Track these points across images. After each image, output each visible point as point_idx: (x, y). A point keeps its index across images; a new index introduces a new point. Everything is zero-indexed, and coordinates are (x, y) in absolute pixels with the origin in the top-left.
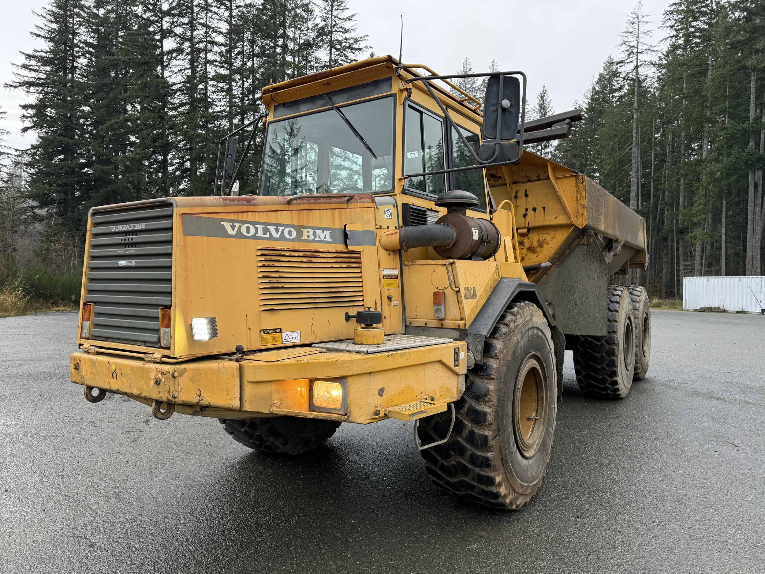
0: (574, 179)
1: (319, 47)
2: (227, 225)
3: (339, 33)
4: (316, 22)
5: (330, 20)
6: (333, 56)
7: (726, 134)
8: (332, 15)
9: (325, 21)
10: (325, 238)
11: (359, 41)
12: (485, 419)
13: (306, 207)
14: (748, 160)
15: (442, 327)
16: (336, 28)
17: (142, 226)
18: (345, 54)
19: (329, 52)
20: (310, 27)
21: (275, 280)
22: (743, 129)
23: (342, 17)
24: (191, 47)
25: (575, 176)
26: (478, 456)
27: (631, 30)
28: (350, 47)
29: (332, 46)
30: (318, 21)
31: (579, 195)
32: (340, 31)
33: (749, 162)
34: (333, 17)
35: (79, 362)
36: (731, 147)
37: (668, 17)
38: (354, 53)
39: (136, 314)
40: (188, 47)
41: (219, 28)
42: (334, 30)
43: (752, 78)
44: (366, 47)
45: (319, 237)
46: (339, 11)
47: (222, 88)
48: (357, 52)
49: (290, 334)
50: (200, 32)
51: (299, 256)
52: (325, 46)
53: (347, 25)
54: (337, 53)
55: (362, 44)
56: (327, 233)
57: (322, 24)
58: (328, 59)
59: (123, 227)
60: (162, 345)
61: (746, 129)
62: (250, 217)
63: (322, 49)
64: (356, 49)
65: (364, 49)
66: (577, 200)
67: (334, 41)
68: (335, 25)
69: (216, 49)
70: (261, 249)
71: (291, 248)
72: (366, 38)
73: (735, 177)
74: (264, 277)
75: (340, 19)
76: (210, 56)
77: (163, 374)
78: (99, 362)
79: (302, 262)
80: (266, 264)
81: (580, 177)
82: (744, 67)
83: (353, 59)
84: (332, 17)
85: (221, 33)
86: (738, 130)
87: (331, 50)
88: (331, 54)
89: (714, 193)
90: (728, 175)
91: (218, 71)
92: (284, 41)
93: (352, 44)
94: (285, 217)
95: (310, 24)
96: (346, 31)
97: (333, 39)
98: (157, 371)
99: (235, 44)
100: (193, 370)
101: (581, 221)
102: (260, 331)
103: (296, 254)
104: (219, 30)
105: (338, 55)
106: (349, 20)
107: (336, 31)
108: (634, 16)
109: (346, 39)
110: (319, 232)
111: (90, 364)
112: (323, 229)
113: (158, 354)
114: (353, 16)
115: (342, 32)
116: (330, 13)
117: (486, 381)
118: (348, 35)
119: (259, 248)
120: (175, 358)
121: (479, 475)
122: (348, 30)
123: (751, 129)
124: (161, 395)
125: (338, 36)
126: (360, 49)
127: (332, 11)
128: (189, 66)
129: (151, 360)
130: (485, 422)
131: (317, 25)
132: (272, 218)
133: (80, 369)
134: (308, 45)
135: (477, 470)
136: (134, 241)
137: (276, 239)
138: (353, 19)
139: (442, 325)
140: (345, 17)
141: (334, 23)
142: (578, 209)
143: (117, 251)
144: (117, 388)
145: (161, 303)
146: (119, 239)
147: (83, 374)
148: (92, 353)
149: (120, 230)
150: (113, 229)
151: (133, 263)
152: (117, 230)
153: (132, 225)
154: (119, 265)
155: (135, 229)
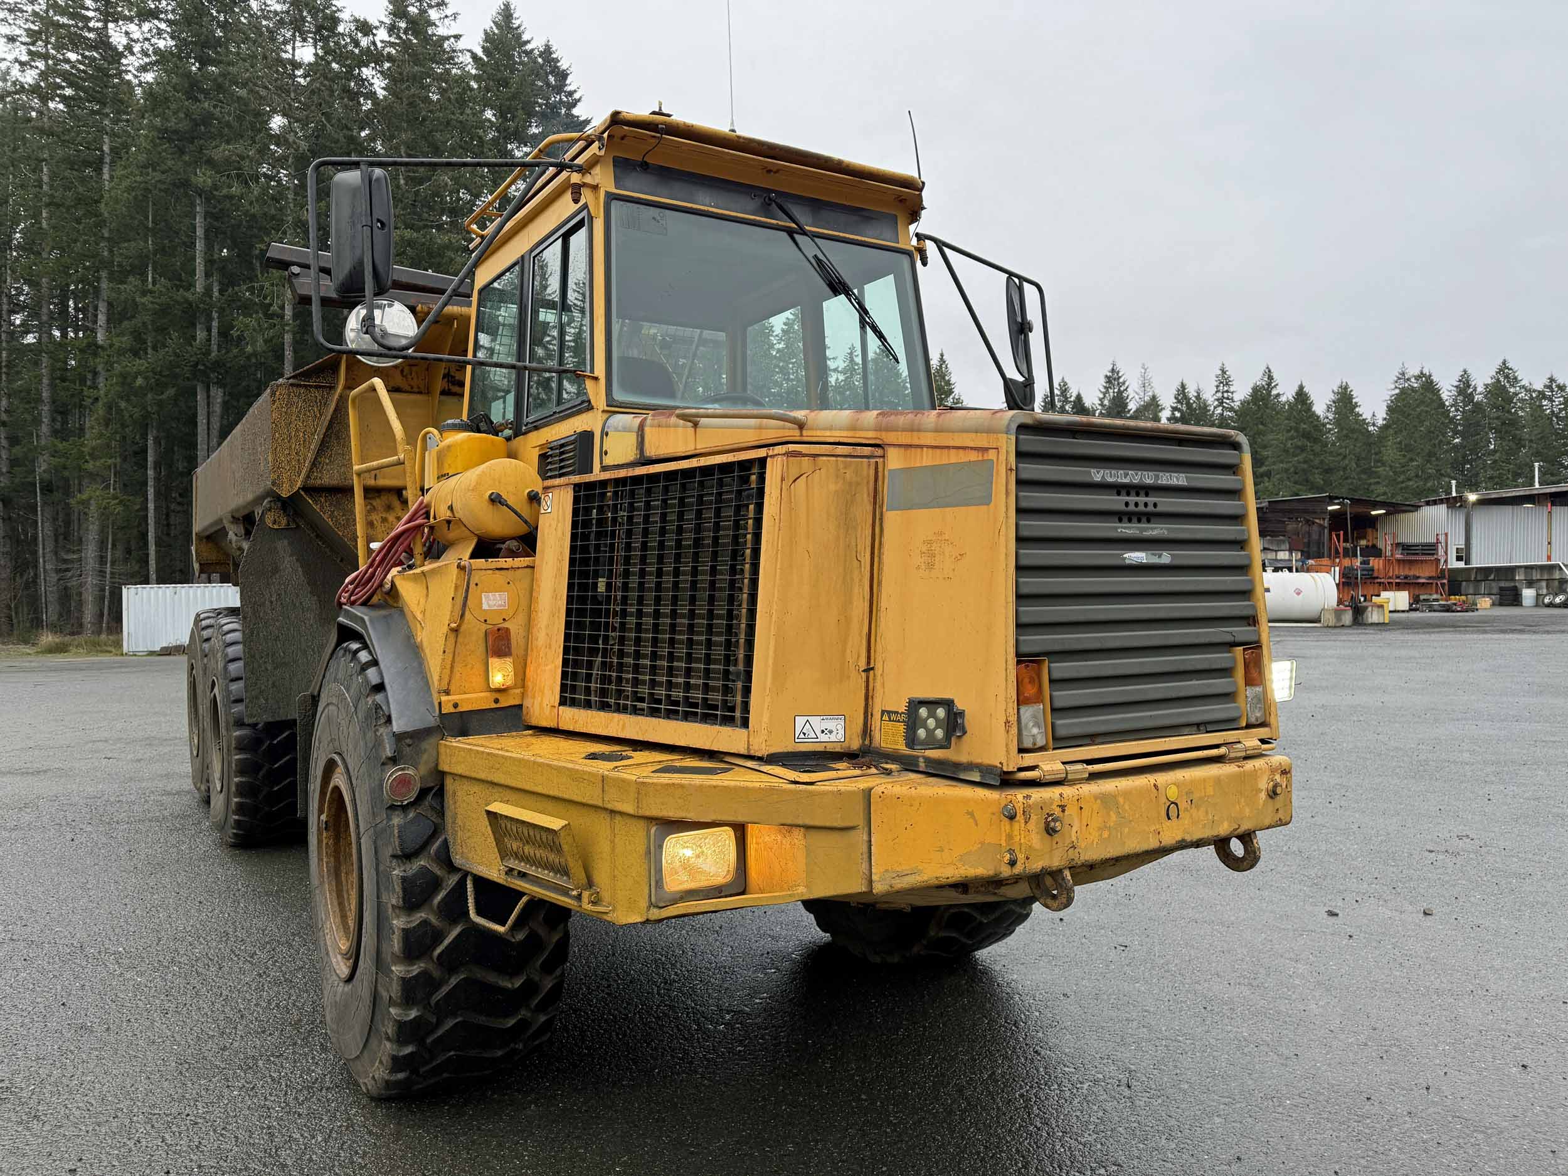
7: (152, 303)
14: (197, 364)
17: (1178, 479)
22: (186, 300)
33: (201, 367)
36: (162, 330)
43: (198, 209)
59: (1126, 475)
61: (190, 304)
73: (171, 392)
82: (186, 184)
86: (177, 302)
89: (131, 416)
90: (160, 387)
113: (1251, 740)
123: (201, 306)
129: (1243, 754)
136: (1160, 509)
143: (1117, 528)
144: (1179, 838)
145: (1239, 639)
146: (1116, 502)
147: (1074, 839)
148: (1080, 781)
149: (1119, 480)
150: (1098, 475)
151: (1166, 558)
152: (1110, 480)
153: (1150, 473)
154: (1127, 562)
155: (1159, 482)
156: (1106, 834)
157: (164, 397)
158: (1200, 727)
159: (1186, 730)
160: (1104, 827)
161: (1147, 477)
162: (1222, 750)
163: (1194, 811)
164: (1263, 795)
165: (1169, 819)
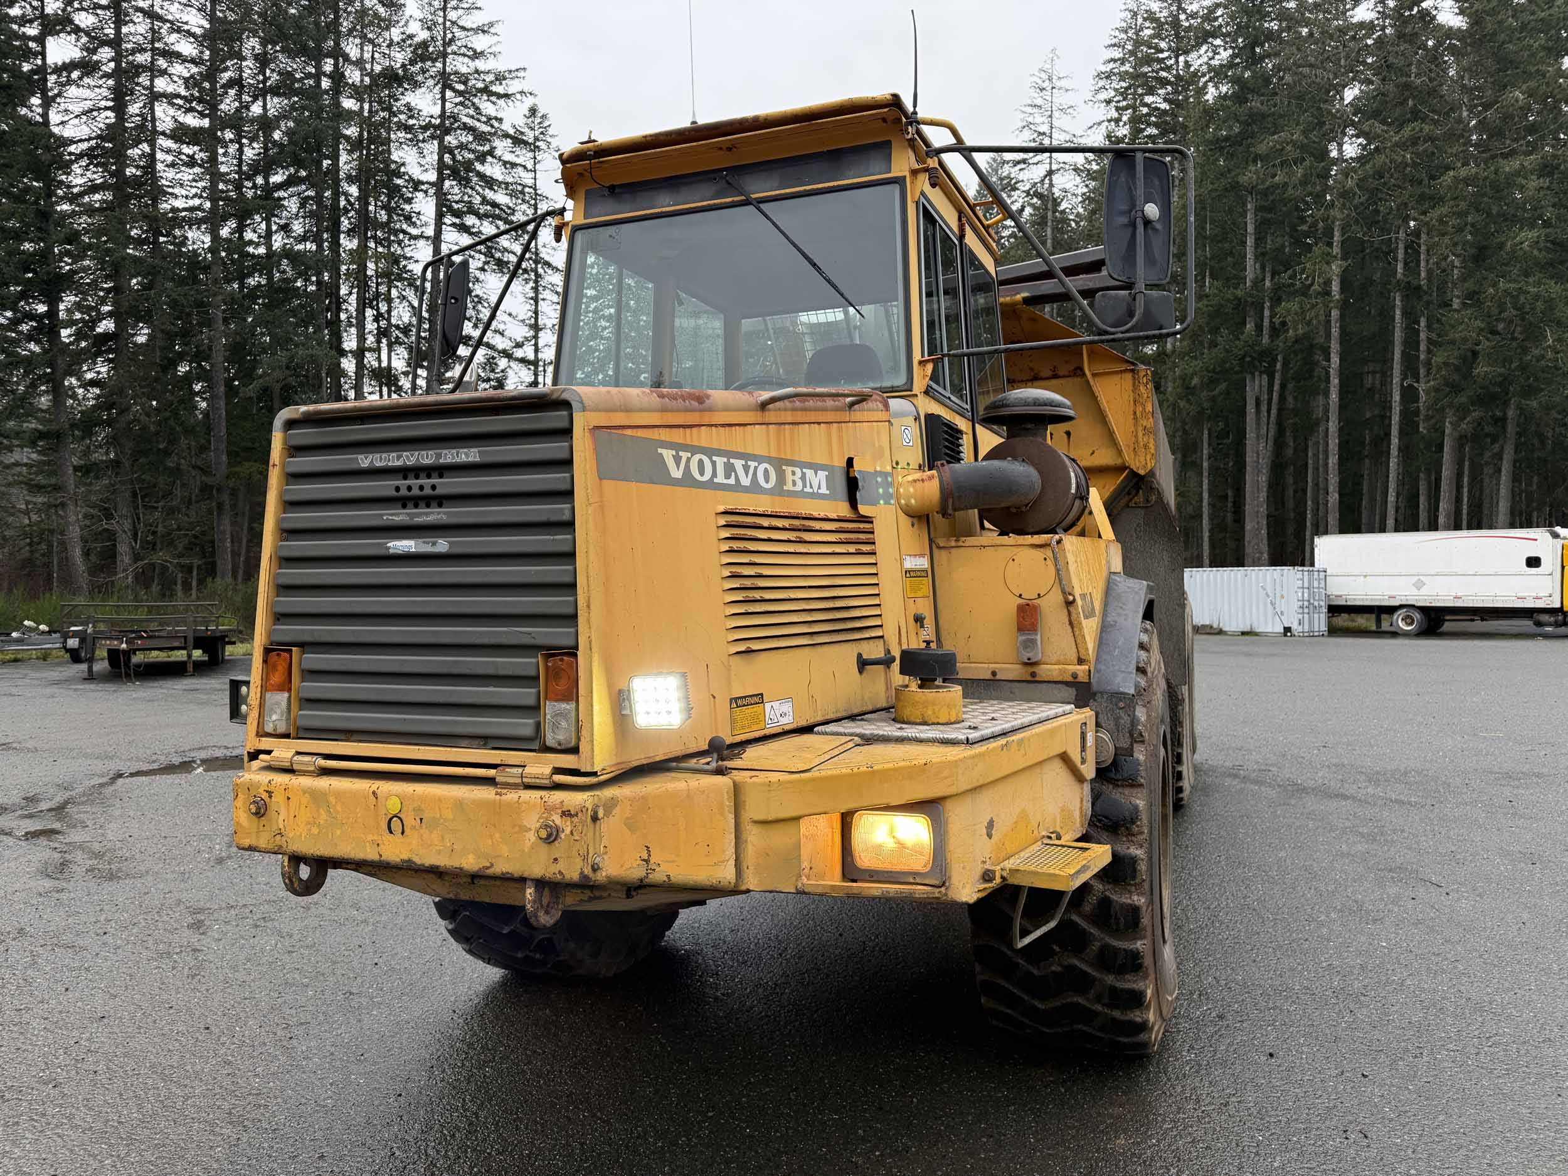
0: (1128, 377)
1: (416, 85)
2: (668, 454)
3: (461, 59)
4: (409, 31)
5: (440, 28)
6: (448, 105)
7: (1207, 306)
8: (445, 17)
9: (429, 29)
10: (819, 488)
11: (505, 79)
12: (1135, 870)
13: (788, 417)
14: (1244, 356)
15: (1033, 680)
16: (454, 48)
17: (468, 455)
18: (474, 104)
19: (438, 96)
20: (396, 39)
21: (748, 583)
22: (1236, 298)
23: (468, 25)
24: (117, 59)
25: (1132, 371)
26: (1116, 951)
27: (1039, 102)
28: (486, 90)
29: (446, 86)
30: (414, 28)
31: (1139, 409)
32: (464, 55)
33: (1248, 359)
34: (448, 24)
35: (265, 796)
36: (1215, 331)
37: (1101, 83)
38: (494, 103)
39: (455, 671)
40: (109, 61)
41: (186, 23)
42: (449, 50)
43: (1249, 207)
44: (522, 92)
45: (811, 487)
46: (460, 12)
47: (192, 157)
48: (501, 102)
49: (776, 704)
50: (137, 28)
51: (785, 529)
52: (431, 82)
53: (480, 42)
54: (458, 100)
55: (513, 87)
56: (822, 475)
57: (424, 35)
58: (437, 110)
59: (399, 458)
60: (550, 742)
61: (1239, 300)
62: (703, 437)
63: (423, 90)
64: (499, 96)
65: (518, 96)
66: (1135, 418)
67: (450, 74)
68: (452, 40)
69: (178, 69)
70: (726, 513)
71: (769, 511)
72: (521, 74)
73: (1223, 386)
74: (734, 576)
75: (463, 28)
76: (161, 84)
77: (566, 814)
78: (339, 795)
79: (789, 541)
80: (736, 545)
81: (1142, 374)
82: (1235, 186)
83: (493, 114)
84: (444, 24)
85: (189, 33)
86: (1228, 300)
87: (443, 93)
88: (443, 100)
89: (1188, 414)
90: (1213, 382)
91: (181, 119)
92: (336, 65)
93: (491, 82)
94: (757, 440)
95: (395, 34)
96: (476, 55)
97: (448, 69)
98: (549, 809)
99: (223, 61)
100: (632, 800)
101: (1142, 459)
102: (731, 700)
103: (779, 523)
104: (186, 27)
105: (461, 104)
106: (484, 32)
107: (455, 53)
108: (1044, 75)
109: (477, 72)
110: (809, 473)
111: (305, 800)
112: (816, 468)
113: (540, 766)
114: (491, 25)
115: (469, 57)
116: (441, 14)
117: (1127, 791)
118: (480, 64)
119: (722, 508)
120: (594, 774)
121: (1113, 990)
122: (482, 53)
123: (1249, 299)
124: (561, 866)
125: (461, 65)
126: (507, 96)
127: (444, 9)
128: (111, 104)
129: (519, 781)
130: (1134, 878)
131: (411, 37)
132: (736, 440)
133: (271, 813)
134: (392, 79)
135: (1110, 979)
136: (439, 491)
137: (746, 490)
138: (492, 30)
139: (1033, 674)
140: (474, 26)
141: (449, 36)
142: (1136, 436)
143: (382, 515)
144: (405, 857)
145: (540, 641)
146: (385, 487)
147: (281, 826)
148: (304, 773)
149: (390, 464)
150: (365, 461)
151: (442, 545)
152: (378, 464)
153: (430, 453)
154: (391, 551)
155: (441, 461)
156: (315, 831)
157: (1216, 392)
158: (485, 740)
159: (465, 743)
160: (312, 823)
161: (426, 457)
162: (491, 772)
163: (424, 832)
164: (531, 837)
165: (391, 832)
